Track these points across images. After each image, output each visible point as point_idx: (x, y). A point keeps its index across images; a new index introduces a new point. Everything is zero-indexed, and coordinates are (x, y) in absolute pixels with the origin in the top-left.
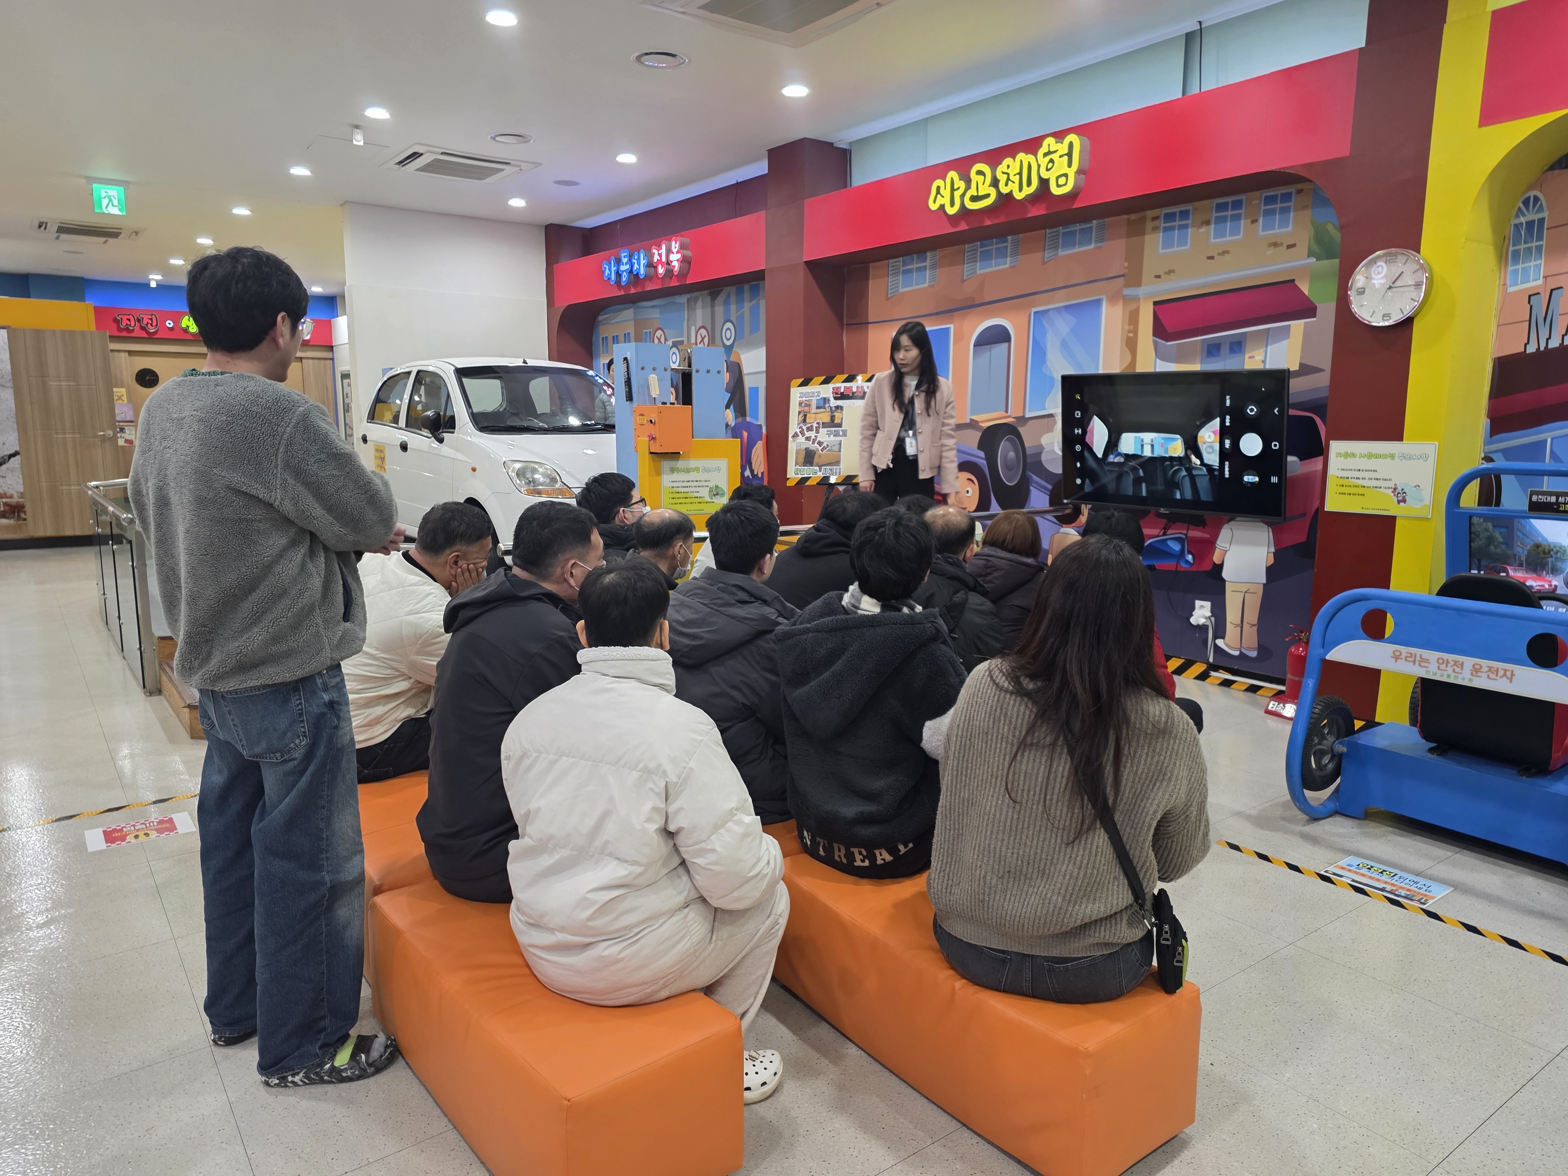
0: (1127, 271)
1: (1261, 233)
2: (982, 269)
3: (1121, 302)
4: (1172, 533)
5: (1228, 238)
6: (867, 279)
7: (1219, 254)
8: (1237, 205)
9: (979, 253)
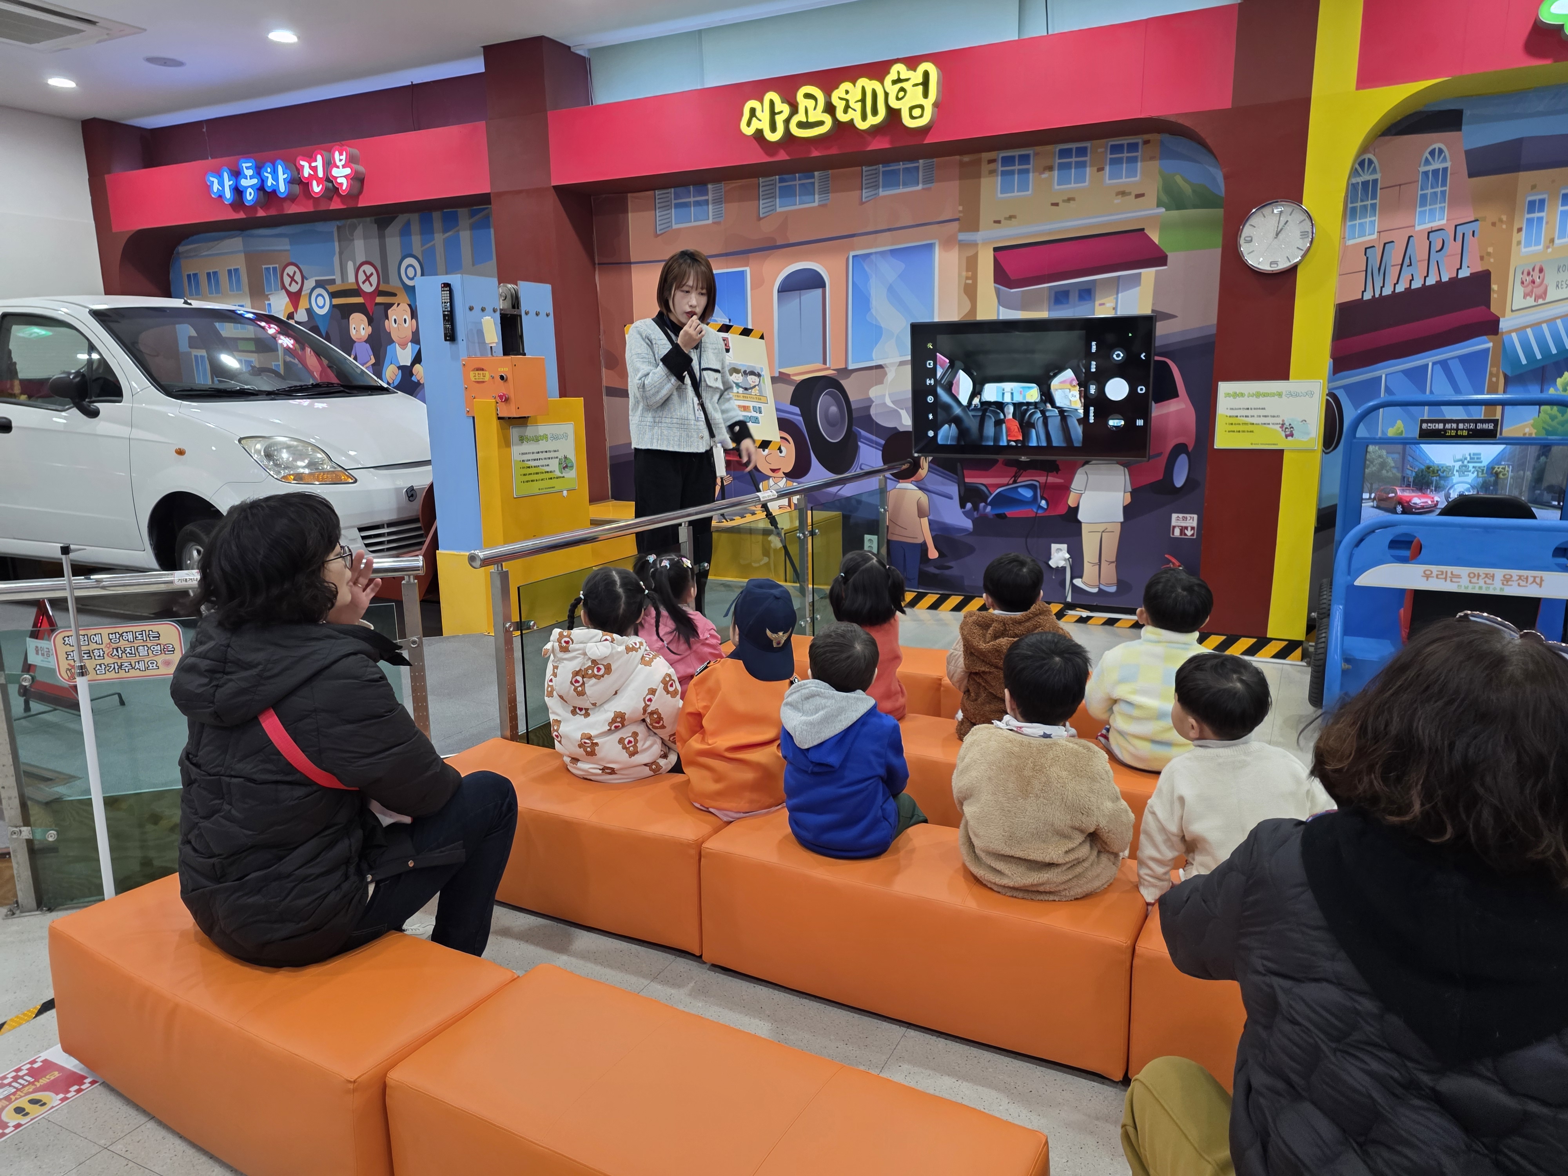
0: (961, 215)
1: (1108, 181)
2: (782, 207)
3: (957, 246)
4: (1023, 480)
5: (1073, 185)
6: (625, 211)
7: (1064, 201)
8: (1082, 152)
9: (777, 188)
